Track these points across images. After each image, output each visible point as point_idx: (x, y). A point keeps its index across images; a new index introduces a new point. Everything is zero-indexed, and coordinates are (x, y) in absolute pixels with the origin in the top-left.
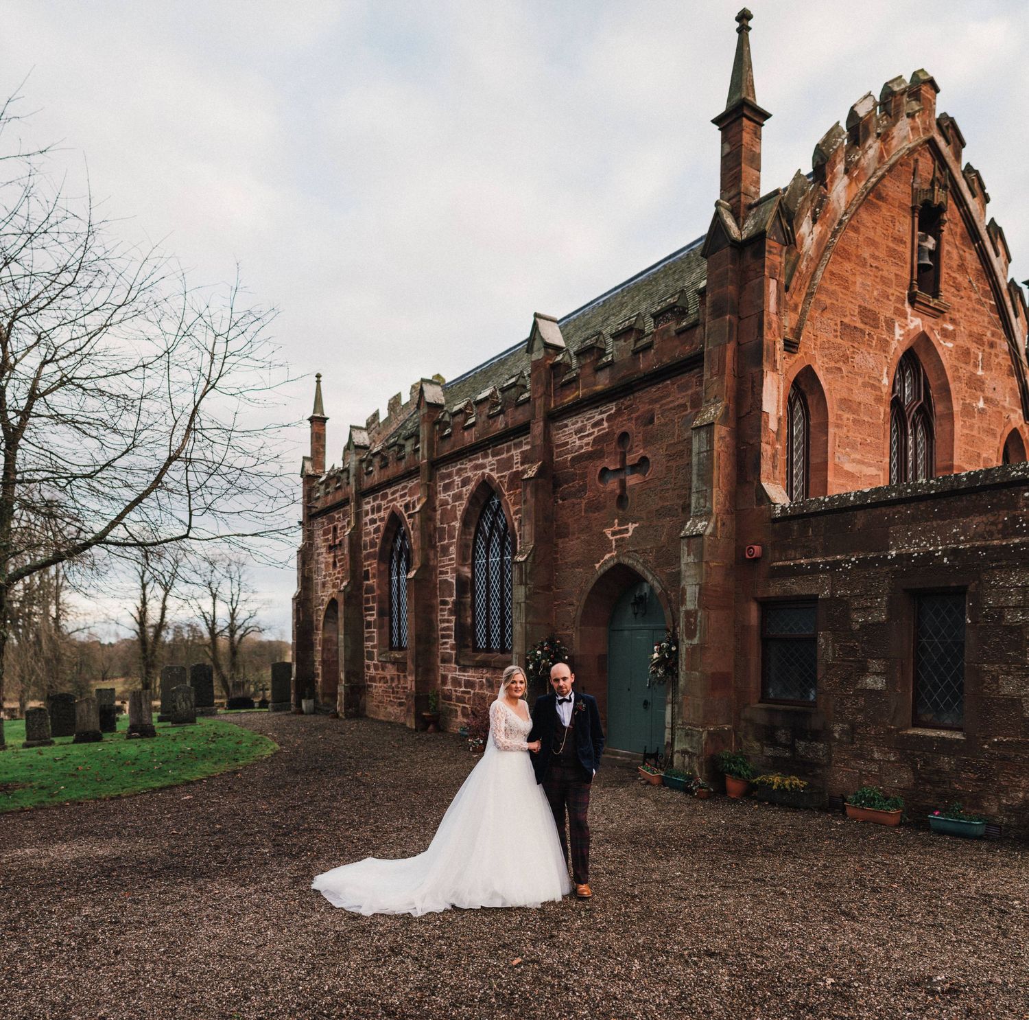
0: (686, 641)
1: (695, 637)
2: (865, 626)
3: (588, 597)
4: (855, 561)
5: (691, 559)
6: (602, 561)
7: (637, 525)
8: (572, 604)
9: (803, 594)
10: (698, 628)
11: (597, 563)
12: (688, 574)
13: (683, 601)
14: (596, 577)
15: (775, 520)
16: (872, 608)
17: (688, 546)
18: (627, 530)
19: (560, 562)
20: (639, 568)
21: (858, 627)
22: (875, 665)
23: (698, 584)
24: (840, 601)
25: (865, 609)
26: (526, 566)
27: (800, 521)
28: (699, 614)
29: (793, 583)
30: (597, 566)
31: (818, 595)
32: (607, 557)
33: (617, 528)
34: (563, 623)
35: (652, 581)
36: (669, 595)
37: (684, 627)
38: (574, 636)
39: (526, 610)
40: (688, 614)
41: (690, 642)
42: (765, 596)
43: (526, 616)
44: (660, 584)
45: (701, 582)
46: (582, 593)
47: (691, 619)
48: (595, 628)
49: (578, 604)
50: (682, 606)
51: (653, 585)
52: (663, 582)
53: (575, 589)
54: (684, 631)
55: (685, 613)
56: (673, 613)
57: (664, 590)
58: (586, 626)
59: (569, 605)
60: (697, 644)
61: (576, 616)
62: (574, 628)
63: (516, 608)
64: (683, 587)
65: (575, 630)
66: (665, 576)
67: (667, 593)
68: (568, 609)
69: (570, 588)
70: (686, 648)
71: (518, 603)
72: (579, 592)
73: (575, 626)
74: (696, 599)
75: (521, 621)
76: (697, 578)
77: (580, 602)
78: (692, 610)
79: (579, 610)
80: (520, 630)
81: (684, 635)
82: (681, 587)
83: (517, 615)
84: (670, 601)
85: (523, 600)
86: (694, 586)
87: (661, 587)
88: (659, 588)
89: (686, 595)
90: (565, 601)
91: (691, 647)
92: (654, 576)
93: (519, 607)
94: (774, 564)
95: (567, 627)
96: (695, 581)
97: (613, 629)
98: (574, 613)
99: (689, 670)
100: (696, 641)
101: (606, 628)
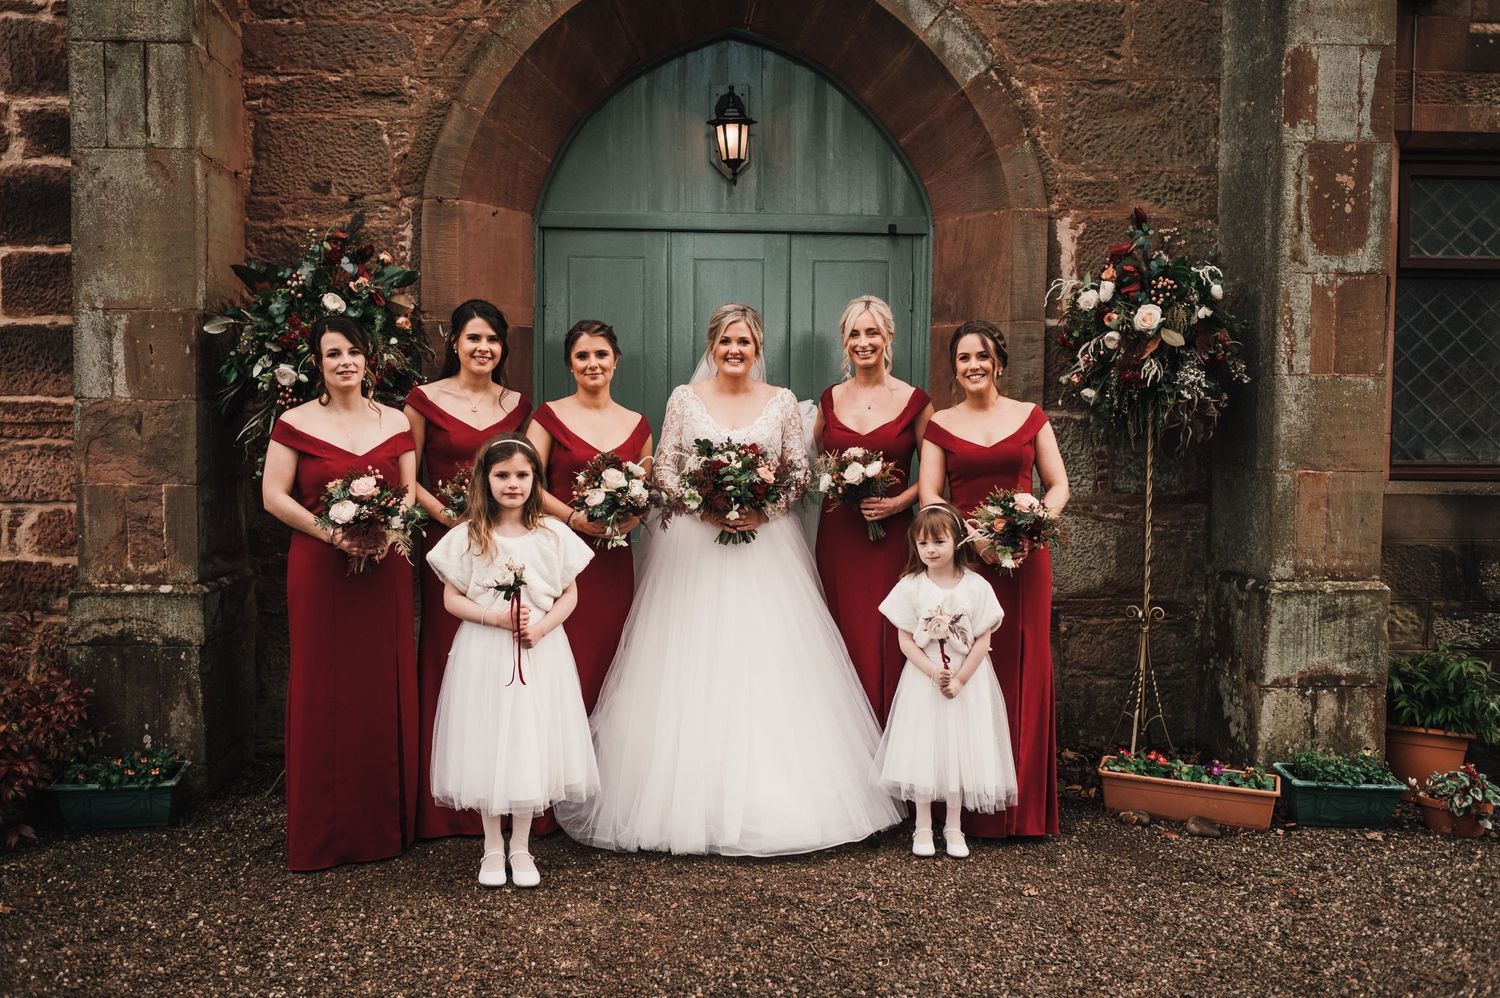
0: (1314, 259)
1: (1360, 243)
3: (519, 68)
8: (395, 95)
10: (1375, 211)
12: (1319, 2)
13: (1300, 106)
23: (1372, 46)
28: (1381, 158)
34: (318, 176)
35: (936, 31)
36: (1017, 93)
37: (1304, 206)
38: (403, 238)
39: (189, 82)
40: (1323, 156)
41: (1335, 264)
42: (1450, 128)
43: (191, 116)
44: (975, 48)
45: (1390, 41)
46: (471, 47)
47: (1339, 178)
48: (502, 210)
49: (440, 94)
50: (1293, 125)
51: (942, 45)
52: (985, 39)
53: (405, 24)
54: (1306, 220)
55: (1309, 151)
56: (1041, 161)
57: (997, 71)
58: (479, 196)
59: (364, 94)
60: (1370, 273)
61: (427, 147)
62: (407, 201)
63: (109, 67)
64: (1297, 50)
65: (417, 209)
66: (994, 17)
67: (1008, 85)
68: (359, 112)
69: (371, 17)
70: (1314, 286)
71: (121, 42)
72: (448, 42)
73: (420, 194)
74: (1361, 103)
75: (153, 140)
76: (1368, 23)
77: (455, 90)
78: (1347, 143)
79: (451, 126)
80: (146, 183)
81: (1306, 237)
82: (1289, 49)
83: (114, 103)
84: (1026, 116)
85: (166, 32)
86: (1354, 52)
87: (983, 58)
88: (969, 60)
89: (1314, 81)
90: (332, 78)
91: (1340, 282)
92: (940, 15)
93: (130, 65)
94: (1476, 27)
95: (353, 198)
96: (1359, 34)
97: (546, 222)
98: (409, 135)
99: (1327, 371)
100: (1363, 260)
101: (529, 216)
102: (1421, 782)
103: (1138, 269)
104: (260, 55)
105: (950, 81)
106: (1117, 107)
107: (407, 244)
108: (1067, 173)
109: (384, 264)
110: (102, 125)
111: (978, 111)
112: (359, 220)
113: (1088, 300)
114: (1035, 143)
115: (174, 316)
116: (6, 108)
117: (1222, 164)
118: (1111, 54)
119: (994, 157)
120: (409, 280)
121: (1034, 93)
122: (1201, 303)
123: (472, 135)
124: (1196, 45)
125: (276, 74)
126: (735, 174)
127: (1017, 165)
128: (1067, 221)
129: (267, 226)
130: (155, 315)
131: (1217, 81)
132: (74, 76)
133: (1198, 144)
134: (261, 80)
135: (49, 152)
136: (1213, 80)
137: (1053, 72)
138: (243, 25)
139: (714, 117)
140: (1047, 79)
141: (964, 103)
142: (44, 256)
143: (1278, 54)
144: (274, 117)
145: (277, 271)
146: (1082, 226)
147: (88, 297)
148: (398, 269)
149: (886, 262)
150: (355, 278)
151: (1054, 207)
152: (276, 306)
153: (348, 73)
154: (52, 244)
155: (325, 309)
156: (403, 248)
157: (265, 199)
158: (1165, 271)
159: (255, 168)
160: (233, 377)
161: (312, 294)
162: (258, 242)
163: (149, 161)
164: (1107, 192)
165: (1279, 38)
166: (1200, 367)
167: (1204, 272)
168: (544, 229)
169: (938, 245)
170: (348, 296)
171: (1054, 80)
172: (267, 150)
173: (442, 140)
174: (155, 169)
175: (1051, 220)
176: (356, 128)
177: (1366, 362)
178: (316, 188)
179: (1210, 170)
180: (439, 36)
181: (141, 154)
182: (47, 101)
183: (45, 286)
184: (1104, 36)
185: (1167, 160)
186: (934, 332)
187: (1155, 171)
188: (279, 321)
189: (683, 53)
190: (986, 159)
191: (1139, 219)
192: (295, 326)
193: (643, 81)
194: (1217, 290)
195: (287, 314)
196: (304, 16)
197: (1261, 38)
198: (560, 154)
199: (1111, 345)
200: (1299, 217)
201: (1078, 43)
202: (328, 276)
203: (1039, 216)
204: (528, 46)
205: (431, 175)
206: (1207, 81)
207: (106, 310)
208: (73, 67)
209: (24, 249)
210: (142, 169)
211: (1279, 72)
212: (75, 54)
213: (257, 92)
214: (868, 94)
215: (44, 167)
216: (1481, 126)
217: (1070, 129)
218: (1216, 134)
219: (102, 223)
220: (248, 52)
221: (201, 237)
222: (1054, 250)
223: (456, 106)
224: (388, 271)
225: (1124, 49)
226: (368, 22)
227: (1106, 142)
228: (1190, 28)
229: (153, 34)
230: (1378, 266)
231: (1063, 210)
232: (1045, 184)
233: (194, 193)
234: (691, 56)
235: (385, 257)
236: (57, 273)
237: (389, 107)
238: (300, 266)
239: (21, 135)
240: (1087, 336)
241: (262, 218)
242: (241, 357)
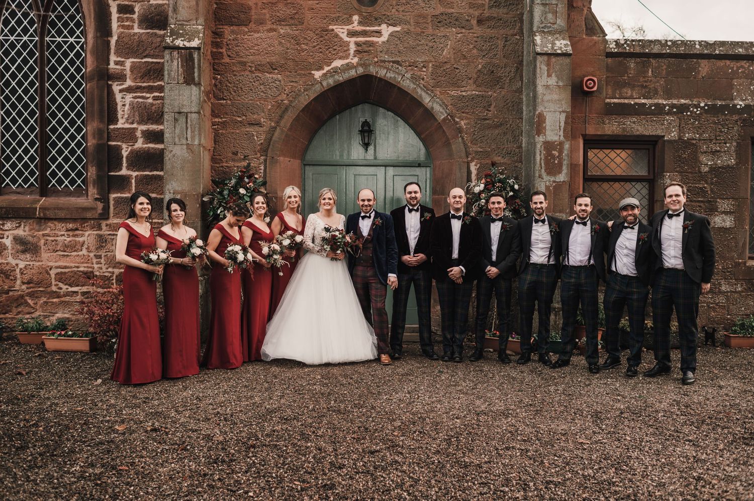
0: (546, 177)
1: (560, 172)
2: (714, 169)
3: (298, 116)
4: (704, 107)
5: (553, 81)
6: (327, 69)
7: (398, 29)
8: (259, 124)
9: (647, 133)
10: (565, 162)
11: (318, 70)
12: (546, 98)
13: (540, 129)
14: (318, 89)
15: (610, 55)
16: (722, 152)
17: (548, 65)
18: (379, 33)
19: (226, 60)
20: (407, 84)
21: (707, 169)
22: (724, 205)
23: (563, 112)
24: (688, 144)
25: (714, 153)
26: (199, 55)
27: (638, 60)
28: (567, 146)
29: (634, 122)
30: (318, 74)
31: (664, 136)
32: (337, 63)
33: (356, 26)
34: (234, 150)
35: (431, 103)
36: (457, 123)
37: (542, 161)
38: (261, 169)
39: (200, 125)
40: (549, 146)
41: (552, 179)
42: (599, 133)
43: (200, 135)
44: (444, 109)
45: (569, 110)
46: (283, 109)
47: (553, 152)
48: (292, 160)
49: (273, 124)
50: (539, 136)
51: (432, 108)
52: (446, 106)
53: (262, 102)
54: (543, 165)
55: (544, 144)
56: (465, 144)
57: (450, 116)
58: (285, 156)
59: (249, 124)
60: (564, 181)
61: (269, 141)
62: (262, 157)
63: (176, 120)
64: (539, 113)
65: (265, 160)
66: (449, 99)
67: (454, 120)
68: (247, 129)
69: (251, 100)
70: (546, 186)
71: (180, 113)
72: (275, 108)
73: (266, 156)
74: (560, 129)
75: (188, 142)
76: (562, 104)
77: (278, 123)
78: (556, 142)
79: (277, 134)
80: (186, 155)
81: (543, 170)
82: (537, 113)
83: (177, 131)
84: (460, 130)
85: (193, 110)
86: (558, 113)
87: (446, 112)
88: (441, 113)
89: (545, 123)
90: (239, 119)
91: (554, 184)
92: (433, 98)
93: (182, 120)
94: (608, 100)
95: (245, 157)
96: (559, 108)
97: (305, 163)
98: (263, 137)
99: (550, 212)
100: (562, 177)
101: (300, 161)
102: (579, 341)
103: (491, 180)
104: (216, 112)
105: (435, 119)
106: (490, 127)
107: (262, 171)
108: (473, 148)
109: (256, 178)
110: (174, 138)
111: (444, 128)
112: (249, 164)
113: (477, 190)
114: (463, 139)
115: (194, 195)
116: (137, 129)
117: (523, 145)
118: (488, 110)
119: (450, 143)
120: (264, 184)
121: (462, 123)
122: (510, 191)
123: (283, 137)
124: (515, 107)
125: (222, 118)
126: (367, 148)
127: (457, 146)
128: (474, 163)
129: (218, 165)
130: (189, 195)
131: (522, 119)
132: (165, 123)
133: (516, 139)
134: (217, 120)
135: (150, 143)
136: (521, 118)
137: (468, 116)
138: (211, 103)
139: (360, 129)
140: (467, 118)
141: (440, 126)
142: (148, 175)
143: (534, 114)
144: (220, 131)
145: (224, 181)
146: (478, 165)
147: (168, 189)
148: (261, 180)
149: (417, 176)
150: (248, 183)
151: (469, 159)
152: (226, 192)
153: (244, 117)
154: (151, 171)
155: (240, 193)
156: (261, 173)
157: (217, 157)
158: (500, 181)
159: (214, 147)
160: (212, 213)
161: (236, 188)
162: (215, 171)
163: (187, 148)
164: (486, 154)
165: (535, 109)
166: (510, 211)
167: (511, 181)
168: (305, 165)
169: (434, 170)
170: (247, 189)
171: (469, 119)
172: (218, 142)
173: (274, 138)
174: (189, 151)
175: (468, 164)
176: (246, 135)
177: (563, 209)
178: (233, 153)
179: (520, 147)
180: (273, 106)
181: (185, 147)
182: (150, 126)
183: (148, 185)
184: (485, 105)
185: (506, 143)
186: (433, 198)
187: (502, 147)
188: (226, 197)
189: (350, 108)
190: (447, 144)
191: (493, 164)
192: (231, 198)
193: (338, 117)
194: (516, 187)
195: (229, 195)
196: (230, 100)
197: (531, 108)
198: (310, 141)
199: (483, 204)
200: (541, 164)
201: (477, 107)
202: (240, 183)
203: (464, 162)
204: (301, 109)
205: (270, 150)
206: (518, 119)
207: (174, 193)
208: (165, 120)
209: (142, 173)
210: (185, 151)
211: (534, 119)
212: (166, 116)
213: (216, 124)
214: (411, 122)
215: (149, 147)
216: (609, 133)
217: (474, 134)
218: (522, 136)
219: (173, 167)
220: (213, 111)
221: (202, 171)
222: (469, 173)
223: (278, 128)
224: (258, 181)
225: (492, 108)
226: (250, 102)
227: (486, 138)
228: (512, 102)
229: (189, 110)
230: (566, 179)
231: (472, 160)
232: (466, 152)
233: (200, 158)
234: (353, 109)
235: (256, 176)
236: (152, 181)
237: (257, 128)
238: (231, 179)
239: (142, 137)
240: (477, 201)
241: (216, 163)
242: (214, 207)
